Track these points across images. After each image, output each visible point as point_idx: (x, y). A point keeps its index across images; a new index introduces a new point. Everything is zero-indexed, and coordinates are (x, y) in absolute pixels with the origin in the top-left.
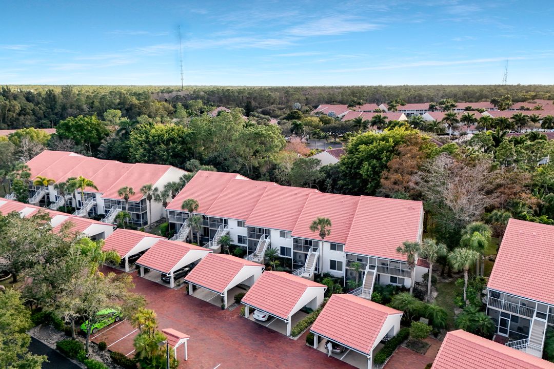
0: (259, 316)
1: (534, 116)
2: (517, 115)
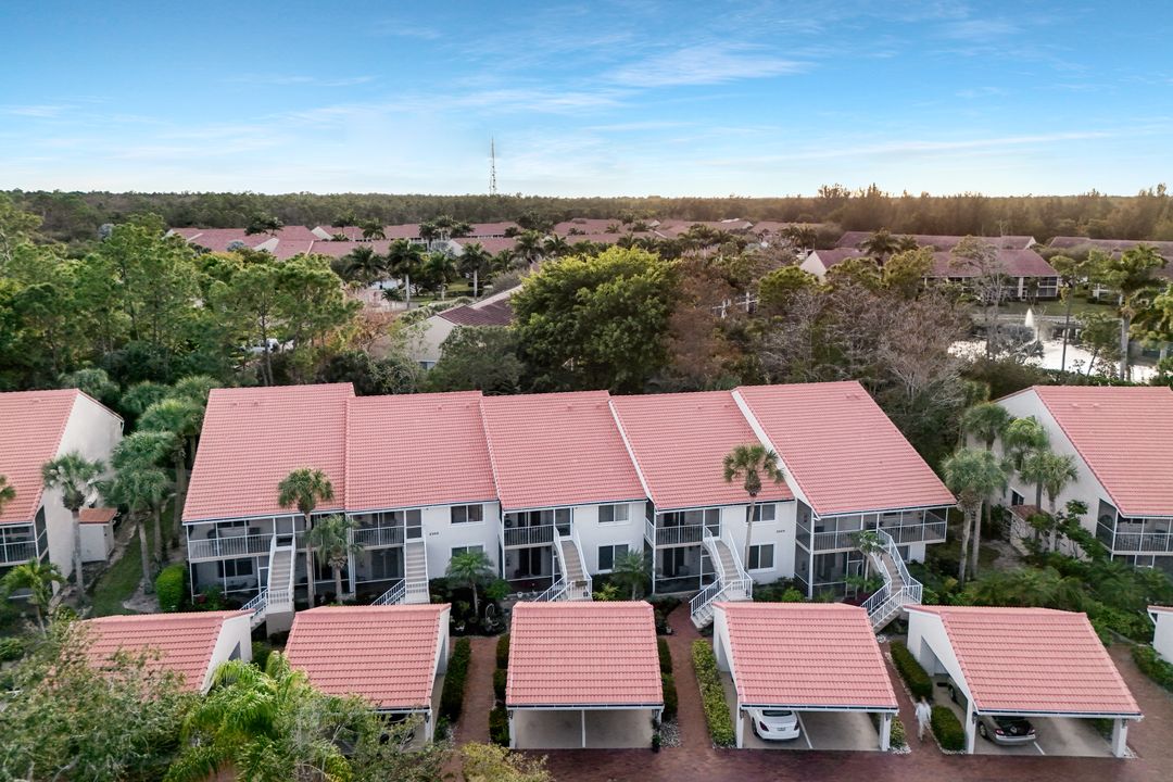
0: (782, 729)
1: (648, 239)
2: (624, 239)
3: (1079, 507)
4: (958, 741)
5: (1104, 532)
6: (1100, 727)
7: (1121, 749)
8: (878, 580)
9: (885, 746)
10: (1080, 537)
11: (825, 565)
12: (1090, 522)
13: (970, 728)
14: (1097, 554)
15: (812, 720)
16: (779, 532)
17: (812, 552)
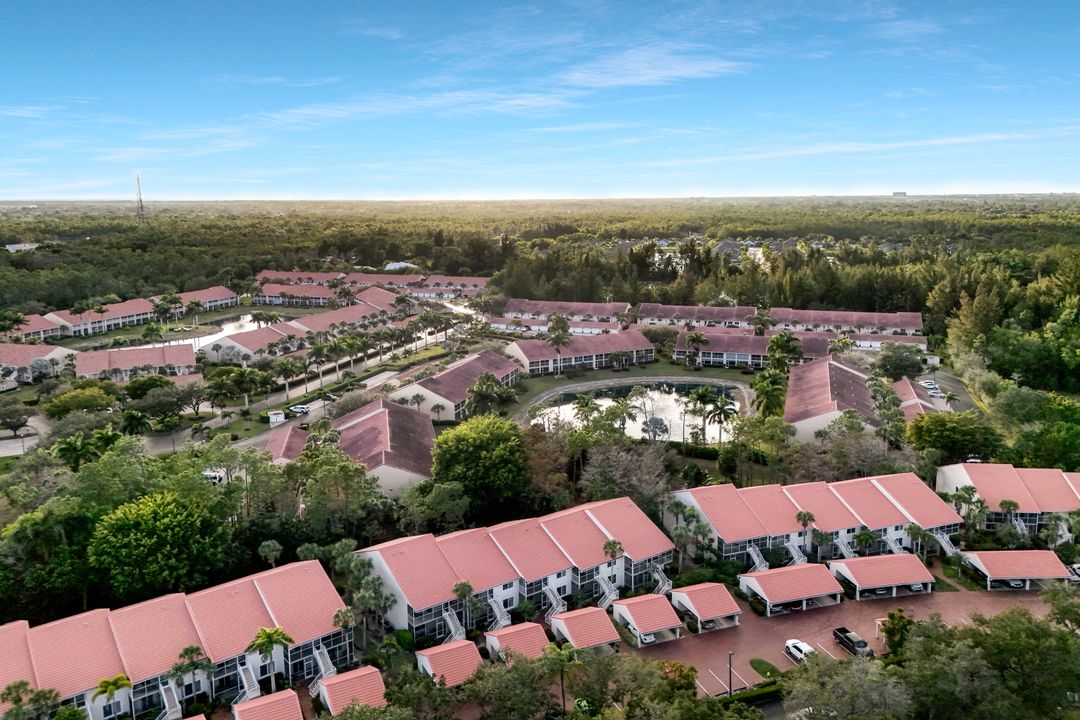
0: (650, 639)
3: (712, 540)
4: (696, 631)
5: (720, 548)
6: (731, 618)
7: (737, 623)
8: (657, 582)
9: (678, 637)
10: (713, 551)
11: (639, 579)
12: (715, 545)
13: (699, 626)
14: (719, 557)
15: (656, 635)
16: (619, 569)
17: (633, 575)
